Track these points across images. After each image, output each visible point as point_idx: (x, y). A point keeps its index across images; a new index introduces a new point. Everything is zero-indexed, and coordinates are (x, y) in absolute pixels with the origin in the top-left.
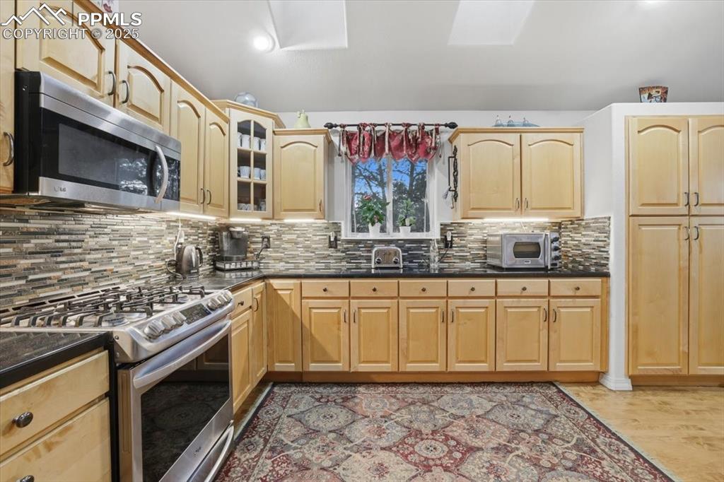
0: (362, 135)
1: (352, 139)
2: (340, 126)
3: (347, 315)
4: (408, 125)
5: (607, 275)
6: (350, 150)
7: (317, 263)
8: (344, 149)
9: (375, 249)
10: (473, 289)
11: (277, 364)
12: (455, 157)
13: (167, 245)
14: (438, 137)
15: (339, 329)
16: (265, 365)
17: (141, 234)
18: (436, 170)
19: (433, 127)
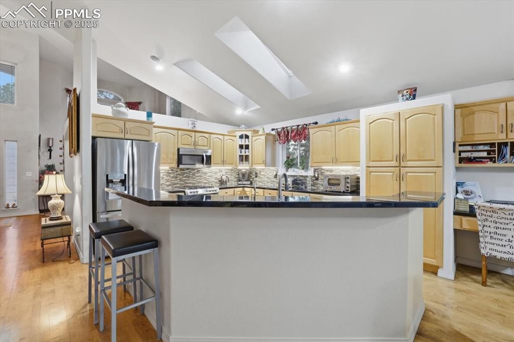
1: (280, 134)
2: (276, 129)
4: (298, 126)
6: (279, 138)
13: (219, 176)
17: (210, 173)
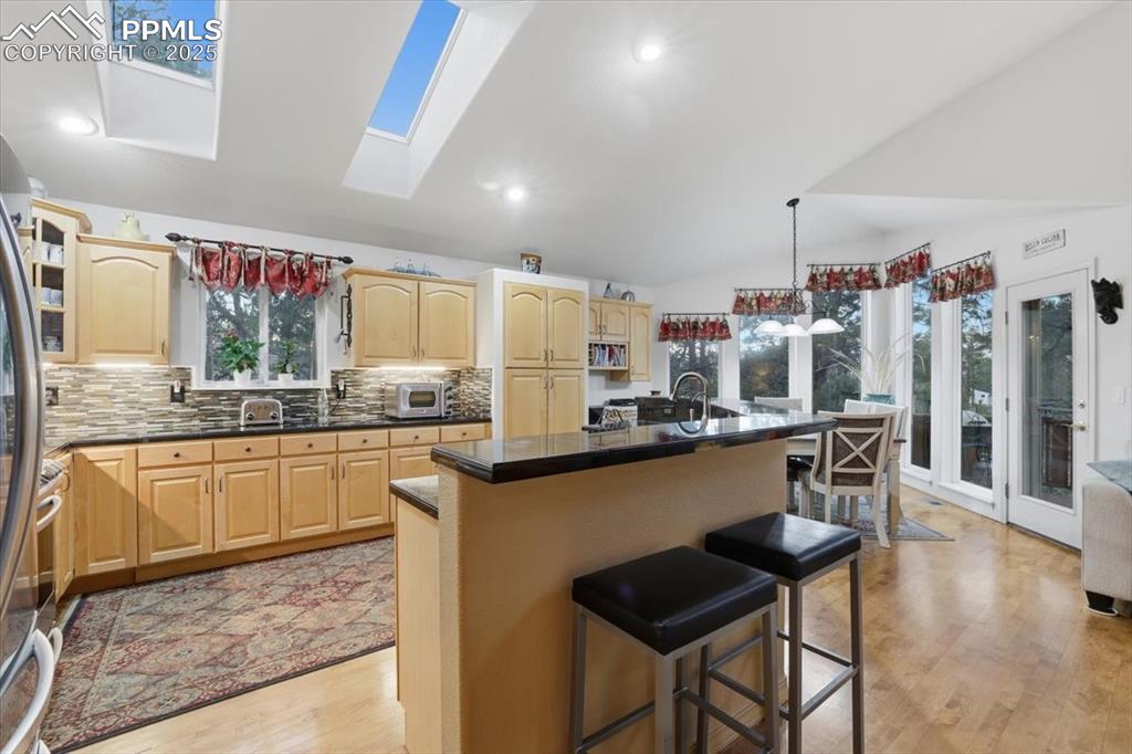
0: (226, 257)
1: (211, 260)
2: (193, 240)
3: (210, 483)
4: (292, 253)
5: (489, 420)
6: (208, 273)
7: (149, 423)
8: (198, 270)
9: (246, 402)
10: (365, 441)
11: (91, 565)
12: (349, 297)
14: (330, 271)
15: (197, 502)
16: (71, 568)
18: (327, 310)
19: (324, 259)
